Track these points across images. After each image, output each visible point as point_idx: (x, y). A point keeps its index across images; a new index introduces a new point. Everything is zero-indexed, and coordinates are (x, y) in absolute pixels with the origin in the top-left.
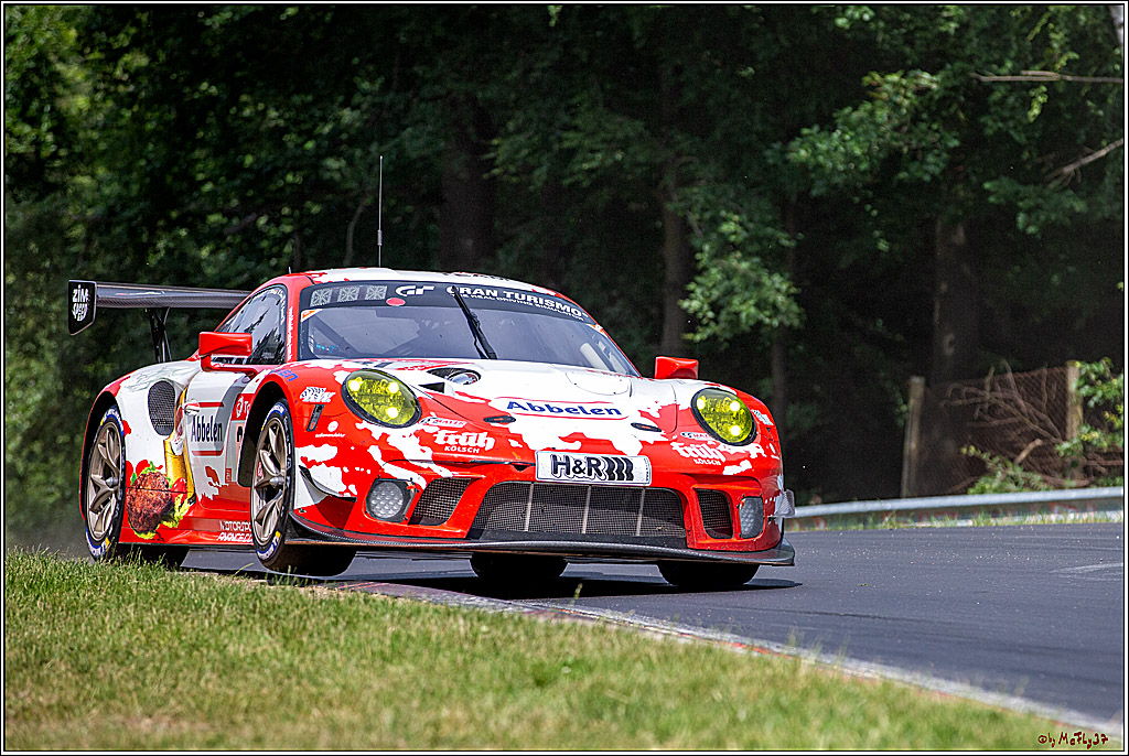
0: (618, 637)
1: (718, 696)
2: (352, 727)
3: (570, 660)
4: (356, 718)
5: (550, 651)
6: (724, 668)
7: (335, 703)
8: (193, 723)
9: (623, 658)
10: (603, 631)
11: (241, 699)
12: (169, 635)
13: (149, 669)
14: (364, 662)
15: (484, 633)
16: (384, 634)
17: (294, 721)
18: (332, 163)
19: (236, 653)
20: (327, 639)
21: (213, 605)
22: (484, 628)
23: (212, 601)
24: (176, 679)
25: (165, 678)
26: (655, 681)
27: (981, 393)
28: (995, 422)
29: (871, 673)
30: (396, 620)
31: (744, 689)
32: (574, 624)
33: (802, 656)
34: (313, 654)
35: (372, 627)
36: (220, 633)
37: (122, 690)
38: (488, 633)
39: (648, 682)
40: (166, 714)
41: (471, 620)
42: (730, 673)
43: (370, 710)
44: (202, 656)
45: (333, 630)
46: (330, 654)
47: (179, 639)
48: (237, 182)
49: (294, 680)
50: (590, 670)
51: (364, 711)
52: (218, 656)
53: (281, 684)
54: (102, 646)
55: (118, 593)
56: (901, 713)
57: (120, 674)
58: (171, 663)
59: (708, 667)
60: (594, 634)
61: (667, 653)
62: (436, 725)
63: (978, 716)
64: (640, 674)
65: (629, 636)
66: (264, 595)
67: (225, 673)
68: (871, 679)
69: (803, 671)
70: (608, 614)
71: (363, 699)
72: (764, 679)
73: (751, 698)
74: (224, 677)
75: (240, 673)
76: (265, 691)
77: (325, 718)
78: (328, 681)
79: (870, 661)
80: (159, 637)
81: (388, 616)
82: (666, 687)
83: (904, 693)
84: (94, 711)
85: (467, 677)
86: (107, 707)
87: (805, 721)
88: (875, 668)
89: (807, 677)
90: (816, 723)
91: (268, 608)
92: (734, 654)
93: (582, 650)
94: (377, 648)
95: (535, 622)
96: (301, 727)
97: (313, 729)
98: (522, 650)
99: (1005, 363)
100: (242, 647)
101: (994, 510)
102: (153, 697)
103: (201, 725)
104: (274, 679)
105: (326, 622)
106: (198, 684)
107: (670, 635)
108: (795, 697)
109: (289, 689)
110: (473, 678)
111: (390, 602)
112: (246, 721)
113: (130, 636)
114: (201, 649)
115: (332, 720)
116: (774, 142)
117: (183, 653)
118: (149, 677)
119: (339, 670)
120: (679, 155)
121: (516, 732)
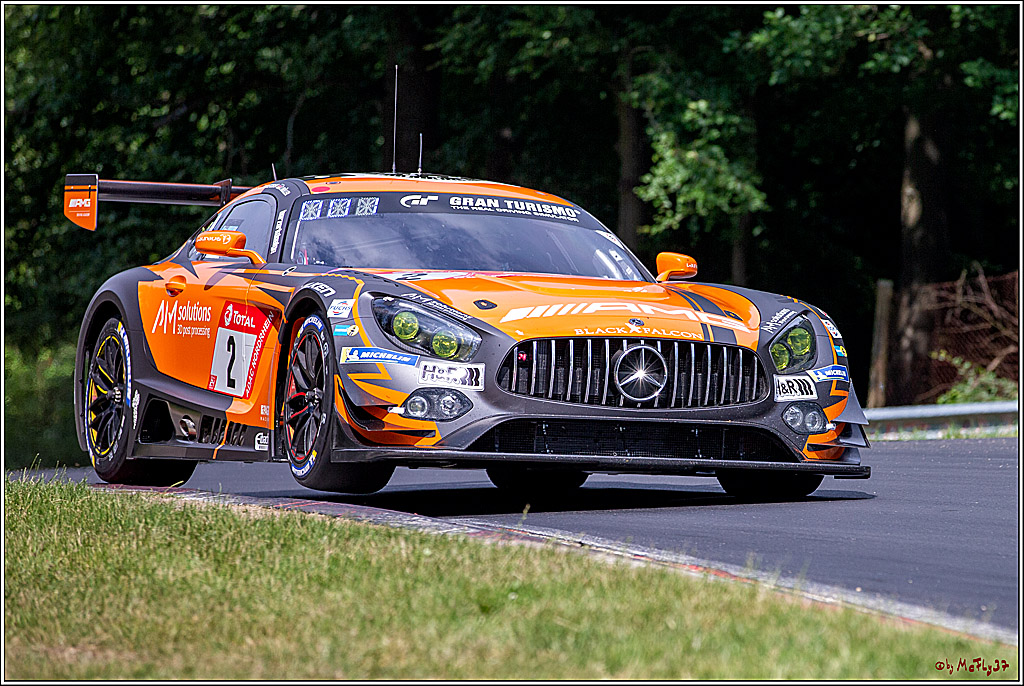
0: (568, 561)
1: (672, 624)
2: (288, 657)
3: (516, 584)
4: (292, 647)
5: (496, 575)
6: (678, 594)
7: (270, 631)
8: (120, 652)
9: (574, 582)
10: (552, 553)
11: (171, 628)
12: (95, 558)
13: (73, 594)
14: (300, 587)
15: (426, 557)
16: (322, 558)
17: (227, 651)
18: (267, 53)
19: (166, 577)
20: (260, 562)
21: (142, 525)
22: (427, 552)
23: (140, 522)
24: (102, 605)
25: (90, 604)
26: (607, 608)
27: (952, 297)
28: (967, 328)
29: (832, 598)
30: (334, 542)
31: (699, 617)
32: (522, 547)
33: (760, 579)
34: (246, 580)
35: (309, 549)
36: (149, 555)
37: (44, 616)
38: (430, 556)
39: (599, 609)
40: (90, 643)
41: (414, 542)
42: (685, 600)
43: (307, 639)
44: (130, 580)
45: (267, 553)
46: (264, 579)
47: (105, 562)
48: (168, 73)
49: (226, 607)
50: (539, 596)
51: (299, 640)
52: (146, 582)
53: (212, 610)
54: (24, 570)
55: (40, 512)
56: (864, 642)
57: (43, 600)
58: (97, 587)
59: (662, 592)
60: (542, 558)
61: (619, 578)
62: (376, 655)
63: (943, 645)
64: (590, 600)
65: (579, 560)
66: (195, 515)
67: (154, 599)
68: (832, 604)
69: (761, 598)
70: (557, 535)
71: (299, 626)
72: (720, 606)
73: (706, 627)
74: (153, 603)
75: (169, 599)
76: (196, 618)
77: (258, 646)
78: (262, 607)
79: (833, 584)
80: (84, 560)
81: (325, 538)
82: (617, 613)
83: (866, 620)
84: (15, 640)
85: (409, 603)
86: (29, 636)
87: (763, 651)
88: (836, 593)
89: (765, 602)
90: (774, 652)
91: (199, 529)
92: (688, 578)
93: (530, 575)
94: (314, 573)
95: (481, 545)
96: (235, 656)
97: (246, 659)
98: (467, 575)
99: (976, 265)
100: (171, 570)
101: (965, 421)
102: (77, 624)
103: (129, 655)
104: (205, 606)
105: (262, 544)
106: (124, 611)
107: (622, 556)
108: (752, 626)
109: (222, 615)
110: (415, 604)
111: (328, 523)
112: (176, 650)
113: (53, 559)
114: (128, 573)
115: (266, 648)
116: (734, 30)
117: (109, 578)
118: (73, 602)
119: (274, 596)
120: (633, 43)
121: (460, 663)
